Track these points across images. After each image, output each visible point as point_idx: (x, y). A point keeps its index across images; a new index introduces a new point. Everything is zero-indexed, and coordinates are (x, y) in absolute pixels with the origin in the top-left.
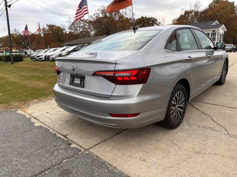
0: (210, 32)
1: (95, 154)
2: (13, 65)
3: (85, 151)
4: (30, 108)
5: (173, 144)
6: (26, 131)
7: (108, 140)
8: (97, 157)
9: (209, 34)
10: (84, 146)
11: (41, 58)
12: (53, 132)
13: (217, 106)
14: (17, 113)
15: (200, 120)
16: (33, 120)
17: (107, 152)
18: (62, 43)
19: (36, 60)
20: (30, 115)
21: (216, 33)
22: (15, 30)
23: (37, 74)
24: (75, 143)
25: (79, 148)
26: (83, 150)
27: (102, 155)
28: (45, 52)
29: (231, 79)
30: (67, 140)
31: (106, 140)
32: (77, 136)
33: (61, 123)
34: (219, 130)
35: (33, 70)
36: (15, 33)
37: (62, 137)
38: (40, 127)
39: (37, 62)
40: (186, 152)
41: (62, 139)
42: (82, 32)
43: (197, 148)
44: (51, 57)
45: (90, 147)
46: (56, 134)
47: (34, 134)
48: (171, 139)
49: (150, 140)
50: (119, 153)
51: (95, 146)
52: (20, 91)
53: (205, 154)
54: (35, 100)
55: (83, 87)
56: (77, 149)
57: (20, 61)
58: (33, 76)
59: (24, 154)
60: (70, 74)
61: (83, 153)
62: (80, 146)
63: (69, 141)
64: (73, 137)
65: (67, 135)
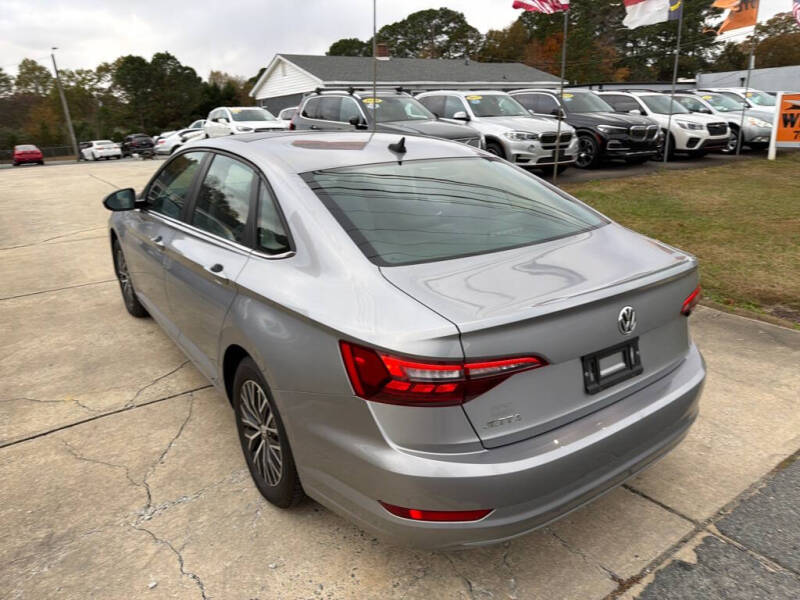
25: (696, 541)
55: (640, 372)
61: (719, 534)
62: (685, 541)
63: (662, 567)
64: (633, 560)
65: (614, 578)
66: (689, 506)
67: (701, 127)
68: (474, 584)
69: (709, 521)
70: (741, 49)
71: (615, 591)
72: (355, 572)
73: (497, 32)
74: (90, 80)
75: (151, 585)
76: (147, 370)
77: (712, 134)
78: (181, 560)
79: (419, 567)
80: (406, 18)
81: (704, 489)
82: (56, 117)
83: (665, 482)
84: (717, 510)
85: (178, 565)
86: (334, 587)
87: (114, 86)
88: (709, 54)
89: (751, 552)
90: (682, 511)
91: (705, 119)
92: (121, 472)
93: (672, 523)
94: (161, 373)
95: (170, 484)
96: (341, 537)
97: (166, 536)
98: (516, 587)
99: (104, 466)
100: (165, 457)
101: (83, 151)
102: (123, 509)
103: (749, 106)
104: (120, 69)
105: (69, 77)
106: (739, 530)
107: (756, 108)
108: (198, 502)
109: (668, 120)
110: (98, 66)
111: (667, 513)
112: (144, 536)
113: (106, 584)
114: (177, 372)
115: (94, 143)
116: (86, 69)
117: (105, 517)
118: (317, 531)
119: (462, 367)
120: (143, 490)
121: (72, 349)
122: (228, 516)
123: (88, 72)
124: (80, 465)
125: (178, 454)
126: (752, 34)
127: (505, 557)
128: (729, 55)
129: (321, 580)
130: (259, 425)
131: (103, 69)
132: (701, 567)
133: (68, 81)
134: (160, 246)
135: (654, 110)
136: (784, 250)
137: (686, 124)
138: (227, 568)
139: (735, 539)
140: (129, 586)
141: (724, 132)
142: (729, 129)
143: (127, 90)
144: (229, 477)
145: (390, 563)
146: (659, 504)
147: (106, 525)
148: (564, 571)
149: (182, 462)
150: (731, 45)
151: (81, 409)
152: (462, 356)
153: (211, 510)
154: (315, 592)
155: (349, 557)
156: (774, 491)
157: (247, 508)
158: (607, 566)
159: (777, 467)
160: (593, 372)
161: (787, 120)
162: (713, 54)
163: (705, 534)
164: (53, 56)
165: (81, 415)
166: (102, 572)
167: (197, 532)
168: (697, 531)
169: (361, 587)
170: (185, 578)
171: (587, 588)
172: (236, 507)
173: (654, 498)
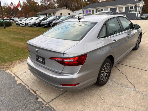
0: (134, 6)
1: (52, 106)
2: (5, 29)
3: (46, 104)
4: (15, 67)
5: (100, 99)
6: (11, 88)
7: (61, 96)
8: (54, 109)
9: (133, 7)
10: (46, 100)
11: (23, 25)
12: (28, 88)
13: (131, 68)
14: (6, 72)
15: (120, 79)
16: (16, 78)
17: (59, 105)
18: (37, 13)
19: (20, 26)
20: (14, 74)
21: (137, 6)
22: (5, 4)
23: (21, 37)
24: (41, 98)
25: (43, 102)
26: (45, 103)
27: (56, 107)
28: (25, 20)
29: (143, 44)
30: (36, 95)
31: (60, 95)
32: (43, 92)
33: (33, 81)
34: (130, 87)
35: (18, 34)
36: (5, 5)
37: (33, 93)
38: (20, 84)
39: (20, 28)
40: (108, 105)
41: (33, 94)
42: (49, 4)
43: (115, 102)
44: (29, 24)
45: (49, 101)
46: (29, 90)
47: (16, 91)
48: (100, 94)
49: (87, 95)
50: (67, 106)
51: (53, 100)
52: (10, 49)
53: (119, 107)
54: (18, 61)
55: (44, 64)
56: (42, 102)
57: (10, 26)
58: (18, 38)
59: (10, 107)
61: (45, 106)
71: (34, 90)
93: (49, 99)
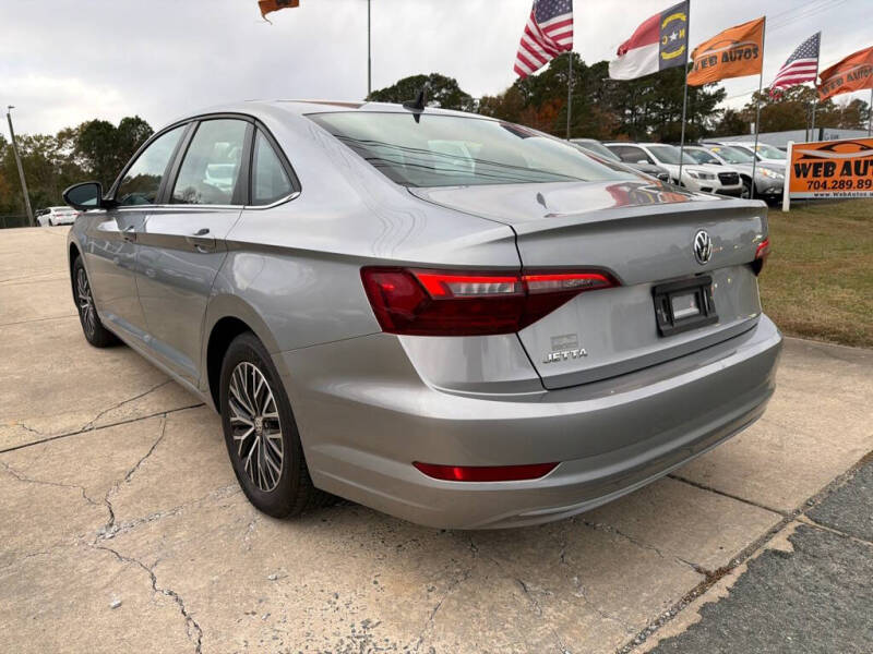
25: (789, 531)
55: (715, 320)
60: (647, 286)
61: (814, 524)
62: (774, 532)
63: (755, 556)
64: (718, 551)
65: (699, 570)
66: (772, 499)
67: (713, 177)
68: (528, 585)
69: (798, 512)
70: (740, 118)
71: (702, 583)
72: (378, 580)
73: (491, 99)
74: (49, 147)
75: (113, 604)
76: (111, 395)
77: (724, 183)
78: (153, 577)
79: (458, 570)
80: (395, 84)
81: (784, 483)
82: (9, 185)
83: (739, 479)
84: (803, 501)
85: (150, 582)
86: (353, 594)
87: (76, 153)
88: (708, 122)
89: (854, 539)
90: (764, 504)
91: (715, 170)
92: (78, 492)
93: (757, 516)
94: (127, 397)
95: (138, 502)
96: (357, 545)
97: (134, 554)
98: (580, 586)
99: (55, 487)
100: (132, 476)
101: (39, 218)
102: (78, 529)
103: (759, 160)
104: (84, 134)
105: (26, 143)
106: (836, 518)
107: (765, 160)
108: (175, 518)
109: (678, 170)
110: (58, 131)
111: (747, 506)
112: (104, 555)
113: (53, 607)
114: (147, 396)
115: (52, 209)
116: (44, 135)
117: (53, 538)
118: (327, 540)
119: (519, 280)
120: (104, 509)
121: (18, 377)
122: (213, 531)
123: (47, 138)
124: (23, 486)
125: (147, 472)
126: (751, 103)
127: (562, 557)
128: (729, 123)
129: (336, 589)
130: (253, 420)
131: (64, 136)
132: (801, 554)
133: (24, 148)
134: (132, 234)
135: (663, 161)
136: (814, 289)
137: (696, 173)
138: (213, 582)
139: (833, 527)
140: (86, 608)
141: (737, 182)
142: (741, 180)
143: (91, 157)
144: (213, 493)
145: (422, 567)
146: (737, 498)
147: (56, 545)
148: (637, 567)
149: (154, 479)
150: (730, 113)
151: (27, 432)
152: (518, 264)
153: (192, 526)
154: (329, 602)
155: (370, 564)
156: (865, 482)
157: (236, 522)
158: (688, 559)
159: (861, 460)
160: (665, 311)
161: (798, 170)
162: (713, 121)
163: (797, 524)
164: (8, 116)
165: (28, 437)
166: (48, 594)
167: (174, 548)
168: (786, 522)
169: (388, 594)
170: (157, 595)
171: (669, 581)
172: (223, 521)
173: (729, 493)
